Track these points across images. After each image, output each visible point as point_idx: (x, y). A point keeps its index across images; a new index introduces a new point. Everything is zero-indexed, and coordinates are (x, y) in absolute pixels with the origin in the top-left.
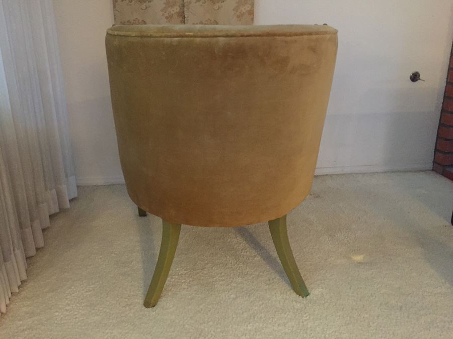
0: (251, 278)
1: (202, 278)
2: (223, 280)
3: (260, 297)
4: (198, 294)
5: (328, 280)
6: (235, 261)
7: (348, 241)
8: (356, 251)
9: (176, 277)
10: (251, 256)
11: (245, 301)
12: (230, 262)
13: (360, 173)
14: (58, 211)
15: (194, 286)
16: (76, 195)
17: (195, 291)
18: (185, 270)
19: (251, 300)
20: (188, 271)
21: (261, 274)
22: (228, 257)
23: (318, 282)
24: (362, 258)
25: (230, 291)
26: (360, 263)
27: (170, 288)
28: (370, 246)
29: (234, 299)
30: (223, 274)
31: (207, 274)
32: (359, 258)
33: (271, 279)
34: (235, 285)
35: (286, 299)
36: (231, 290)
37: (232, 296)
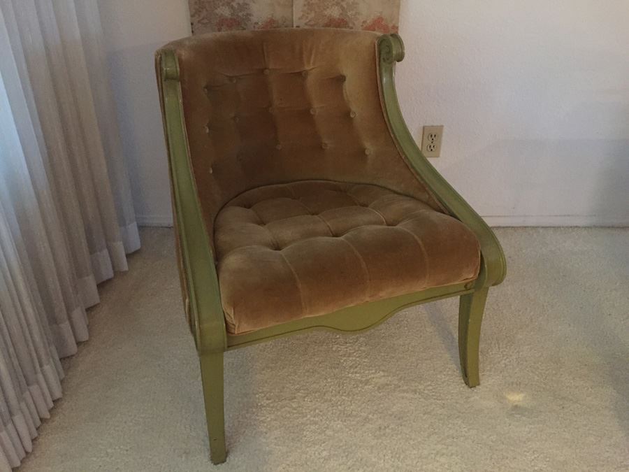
0: (354, 423)
1: (288, 415)
2: (316, 423)
3: (361, 460)
4: (279, 445)
5: (462, 438)
6: (338, 389)
7: (506, 365)
8: (514, 386)
9: (254, 410)
10: (361, 382)
11: (340, 465)
12: (331, 389)
13: (551, 227)
14: (111, 275)
15: (276, 429)
16: (138, 246)
17: (276, 438)
18: (267, 399)
19: (349, 463)
20: (270, 401)
21: (370, 416)
22: (329, 380)
23: (449, 441)
24: (521, 399)
25: (323, 445)
26: (516, 407)
27: (244, 429)
28: (536, 378)
29: (326, 459)
30: (317, 411)
31: (295, 409)
32: (516, 398)
33: (383, 427)
34: (331, 433)
35: (398, 467)
36: (324, 442)
37: (325, 454)
